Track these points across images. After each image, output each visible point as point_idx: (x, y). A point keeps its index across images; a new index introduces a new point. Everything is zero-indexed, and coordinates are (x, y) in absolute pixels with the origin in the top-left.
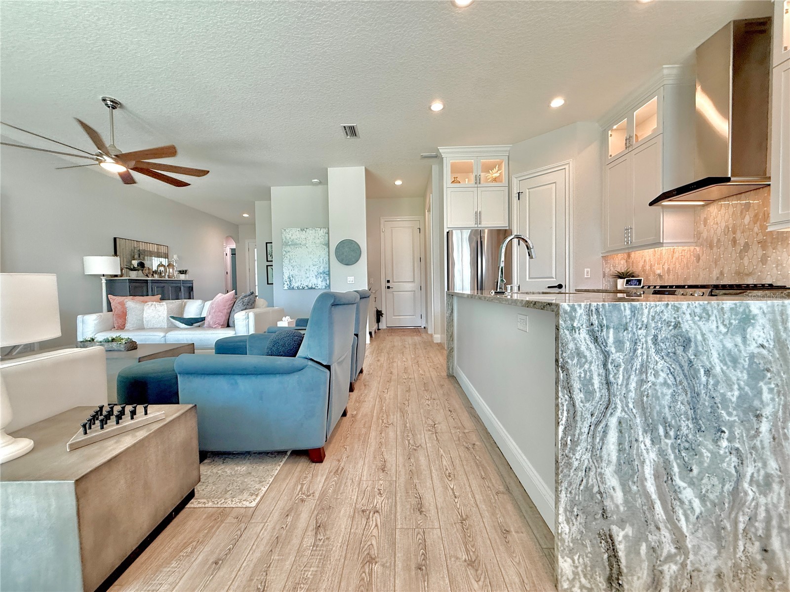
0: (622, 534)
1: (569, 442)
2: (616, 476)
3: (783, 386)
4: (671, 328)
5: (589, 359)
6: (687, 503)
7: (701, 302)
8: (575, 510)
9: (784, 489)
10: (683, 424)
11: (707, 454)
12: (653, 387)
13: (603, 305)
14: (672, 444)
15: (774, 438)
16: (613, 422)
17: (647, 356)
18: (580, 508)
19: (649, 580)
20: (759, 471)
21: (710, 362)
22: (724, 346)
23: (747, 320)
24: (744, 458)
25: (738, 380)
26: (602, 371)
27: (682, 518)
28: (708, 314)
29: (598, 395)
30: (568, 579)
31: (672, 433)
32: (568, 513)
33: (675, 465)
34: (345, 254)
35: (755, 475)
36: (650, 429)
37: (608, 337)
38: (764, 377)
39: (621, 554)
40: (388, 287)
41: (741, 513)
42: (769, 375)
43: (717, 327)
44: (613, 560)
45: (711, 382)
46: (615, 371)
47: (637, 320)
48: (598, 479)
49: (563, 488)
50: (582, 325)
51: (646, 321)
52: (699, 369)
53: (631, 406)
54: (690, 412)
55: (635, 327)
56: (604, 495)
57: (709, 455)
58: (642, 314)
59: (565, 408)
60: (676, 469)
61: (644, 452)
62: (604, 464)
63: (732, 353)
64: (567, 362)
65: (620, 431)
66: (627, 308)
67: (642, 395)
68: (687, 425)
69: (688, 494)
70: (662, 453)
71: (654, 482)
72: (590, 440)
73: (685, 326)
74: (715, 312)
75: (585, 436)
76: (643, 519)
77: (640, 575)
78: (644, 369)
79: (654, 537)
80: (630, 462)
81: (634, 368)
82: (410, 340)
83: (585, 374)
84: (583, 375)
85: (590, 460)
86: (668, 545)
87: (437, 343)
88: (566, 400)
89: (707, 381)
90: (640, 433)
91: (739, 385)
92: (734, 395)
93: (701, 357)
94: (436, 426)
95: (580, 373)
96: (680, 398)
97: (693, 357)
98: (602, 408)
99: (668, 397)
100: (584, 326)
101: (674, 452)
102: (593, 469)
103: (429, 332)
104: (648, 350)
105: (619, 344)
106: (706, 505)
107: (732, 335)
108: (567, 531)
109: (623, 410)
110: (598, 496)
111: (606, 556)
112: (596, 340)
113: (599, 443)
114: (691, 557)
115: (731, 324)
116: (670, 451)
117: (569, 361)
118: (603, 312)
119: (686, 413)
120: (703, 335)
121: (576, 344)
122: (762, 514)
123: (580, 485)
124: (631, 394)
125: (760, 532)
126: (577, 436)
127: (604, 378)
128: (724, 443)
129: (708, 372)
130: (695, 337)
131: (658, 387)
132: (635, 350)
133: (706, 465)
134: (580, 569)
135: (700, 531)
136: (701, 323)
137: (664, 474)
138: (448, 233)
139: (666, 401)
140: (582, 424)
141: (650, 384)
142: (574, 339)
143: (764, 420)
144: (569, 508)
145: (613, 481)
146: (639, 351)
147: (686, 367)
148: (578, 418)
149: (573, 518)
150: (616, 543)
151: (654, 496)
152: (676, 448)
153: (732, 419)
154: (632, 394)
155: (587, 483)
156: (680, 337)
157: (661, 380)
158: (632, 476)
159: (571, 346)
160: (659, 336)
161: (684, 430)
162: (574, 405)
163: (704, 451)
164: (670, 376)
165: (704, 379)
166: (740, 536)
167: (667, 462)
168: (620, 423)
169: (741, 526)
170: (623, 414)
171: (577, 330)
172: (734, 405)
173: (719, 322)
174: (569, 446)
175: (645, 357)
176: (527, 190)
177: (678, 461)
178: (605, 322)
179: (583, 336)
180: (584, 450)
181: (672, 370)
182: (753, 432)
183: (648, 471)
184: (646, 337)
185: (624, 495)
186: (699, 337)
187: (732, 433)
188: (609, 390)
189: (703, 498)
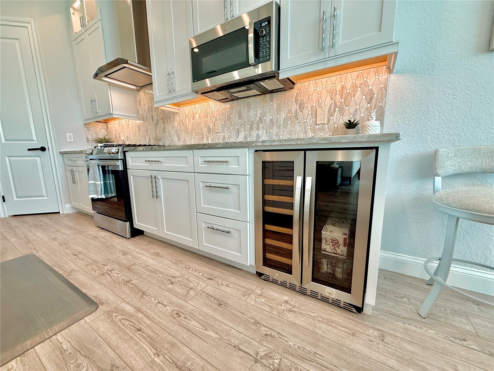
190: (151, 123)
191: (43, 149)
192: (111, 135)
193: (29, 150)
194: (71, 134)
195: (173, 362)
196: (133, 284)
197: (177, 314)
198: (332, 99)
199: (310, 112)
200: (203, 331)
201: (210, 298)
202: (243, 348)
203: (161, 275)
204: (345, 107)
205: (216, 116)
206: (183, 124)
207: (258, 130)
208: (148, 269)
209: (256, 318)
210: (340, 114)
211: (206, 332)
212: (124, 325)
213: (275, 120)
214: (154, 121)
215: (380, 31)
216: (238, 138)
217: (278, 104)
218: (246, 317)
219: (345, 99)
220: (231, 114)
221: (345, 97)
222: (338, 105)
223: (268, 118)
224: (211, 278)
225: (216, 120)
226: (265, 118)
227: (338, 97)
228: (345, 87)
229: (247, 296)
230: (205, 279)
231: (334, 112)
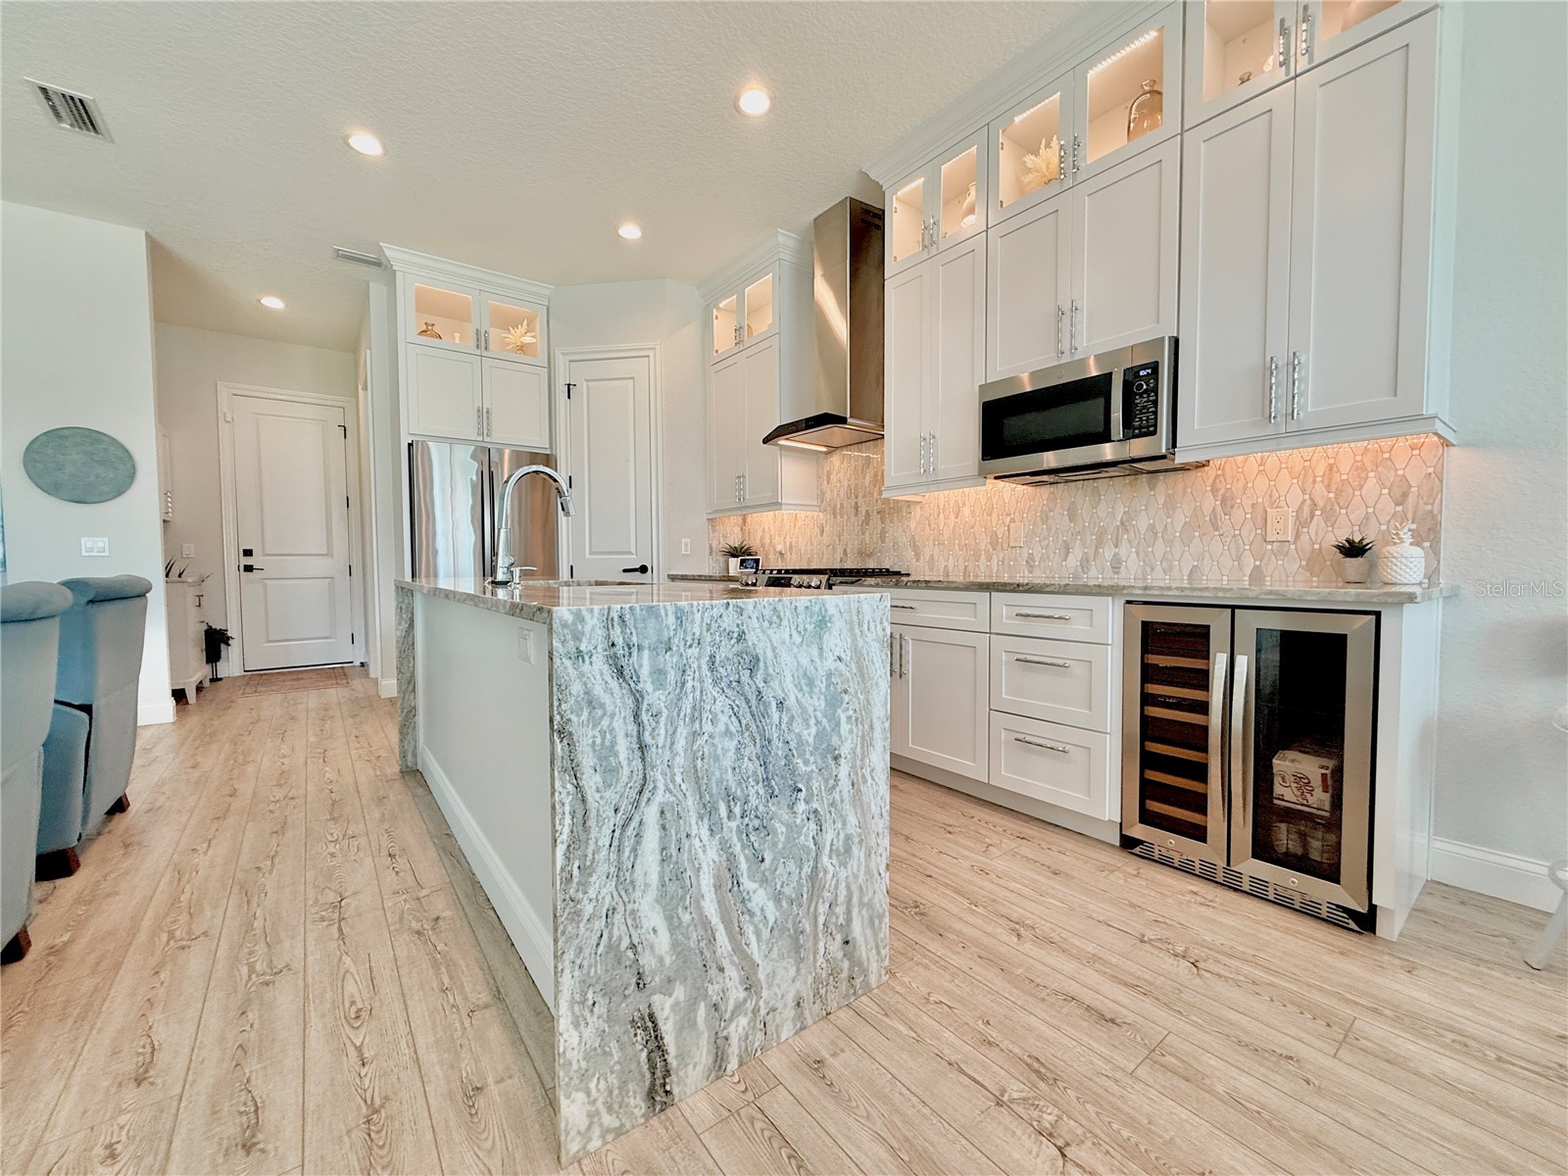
0: (669, 1002)
1: (575, 869)
2: (658, 907)
3: (860, 710)
4: (734, 641)
5: (609, 708)
6: (758, 913)
7: (771, 599)
8: (590, 995)
9: (863, 849)
10: (752, 792)
11: (781, 829)
12: (710, 740)
13: (631, 608)
14: (738, 827)
15: (853, 785)
16: (651, 814)
17: (701, 692)
18: (598, 988)
19: (711, 1059)
20: (838, 834)
21: (783, 690)
22: (798, 662)
23: (823, 623)
24: (823, 822)
25: (815, 710)
26: (632, 728)
27: (753, 939)
28: (779, 617)
29: (626, 772)
30: (579, 1132)
31: (737, 810)
32: (576, 1008)
33: (742, 859)
35: (835, 842)
36: (708, 810)
37: (641, 666)
38: (842, 699)
39: (669, 1041)
40: (249, 569)
41: (821, 901)
42: (846, 698)
43: (791, 635)
44: (656, 1055)
45: (785, 719)
46: (654, 724)
47: (685, 632)
48: (630, 923)
49: (567, 963)
50: (596, 648)
51: (698, 634)
52: (770, 703)
53: (678, 779)
54: (760, 771)
55: (683, 643)
56: (639, 949)
57: (784, 829)
58: (693, 622)
59: (567, 808)
60: (743, 866)
61: (700, 851)
62: (638, 893)
63: (808, 673)
64: (569, 720)
65: (664, 828)
66: (670, 613)
67: (695, 758)
68: (757, 792)
69: (760, 898)
70: (725, 846)
71: (714, 896)
72: (613, 857)
73: (751, 638)
74: (788, 612)
75: (604, 852)
76: (700, 965)
77: (697, 1059)
78: (696, 714)
79: (717, 987)
80: (678, 877)
81: (682, 715)
82: (311, 699)
83: (603, 738)
84: (598, 741)
85: (615, 894)
86: (735, 991)
87: (390, 699)
88: (568, 793)
89: (781, 718)
90: (693, 823)
91: (816, 717)
92: (809, 735)
93: (772, 684)
94: (343, 903)
95: (594, 737)
96: (747, 752)
97: (761, 685)
98: (633, 794)
99: (731, 754)
100: (599, 649)
101: (740, 839)
102: (620, 909)
103: (372, 676)
104: (702, 681)
105: (659, 673)
106: (782, 906)
107: (808, 646)
108: (576, 1041)
109: (667, 790)
110: (630, 953)
111: (644, 1054)
112: (620, 672)
113: (629, 858)
114: (765, 993)
115: (805, 630)
116: (735, 839)
117: (574, 718)
118: (632, 622)
119: (755, 773)
120: (774, 649)
121: (585, 684)
122: (843, 892)
123: (598, 944)
124: (677, 758)
125: (841, 920)
126: (590, 856)
127: (635, 739)
128: (801, 807)
129: (781, 704)
130: (765, 653)
131: (716, 741)
132: (683, 684)
133: (780, 846)
134: (599, 1103)
135: (775, 949)
136: (770, 632)
137: (729, 880)
138: (410, 445)
139: (728, 761)
140: (599, 832)
141: (706, 737)
142: (582, 675)
143: (842, 761)
144: (577, 997)
145: (652, 917)
146: (689, 685)
147: (754, 702)
148: (592, 823)
149: (587, 1013)
150: (661, 1024)
151: (715, 920)
152: (744, 832)
153: (809, 769)
154: (680, 760)
155: (610, 938)
156: (745, 656)
157: (721, 727)
158: (683, 898)
159: (576, 688)
160: (717, 657)
161: (753, 801)
162: (584, 800)
163: (777, 825)
164: (734, 718)
165: (776, 716)
166: (820, 935)
167: (731, 858)
168: (662, 812)
169: (821, 920)
170: (668, 795)
171: (587, 658)
172: (811, 749)
173: (792, 628)
174: (575, 880)
175: (698, 693)
176: (585, 383)
177: (747, 852)
178: (635, 639)
179: (598, 667)
180: (604, 878)
181: (736, 709)
182: (832, 782)
183: (706, 882)
184: (698, 659)
185: (672, 935)
186: (770, 654)
187: (809, 788)
188: (643, 759)
189: (777, 897)
190: (853, 518)
191: (643, 569)
192: (752, 538)
193: (625, 571)
194: (688, 540)
195: (1003, 916)
197: (981, 870)
198: (1304, 492)
199: (1249, 516)
200: (1037, 896)
201: (1031, 862)
202: (1115, 925)
204: (1338, 508)
205: (1012, 512)
206: (930, 525)
207: (1116, 547)
210: (1326, 523)
211: (1042, 898)
213: (1159, 528)
214: (859, 516)
215: (1396, 396)
216: (1065, 560)
217: (1168, 496)
218: (1111, 896)
219: (1339, 492)
220: (1051, 510)
221: (1337, 489)
222: (1321, 504)
223: (1142, 523)
224: (1024, 837)
225: (1013, 521)
226: (1134, 523)
227: (1320, 488)
228: (1335, 469)
229: (1106, 872)
230: (1012, 837)
231: (1312, 518)
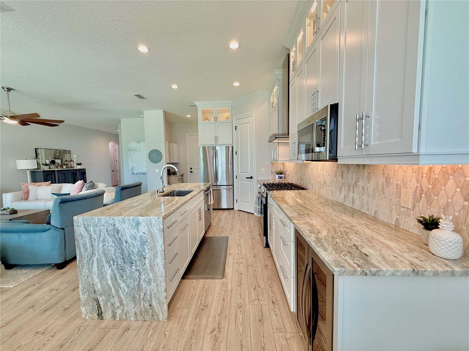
0: (101, 299)
1: (80, 266)
2: (97, 278)
3: (152, 247)
4: (112, 226)
5: (85, 237)
6: (122, 288)
7: (122, 217)
8: (85, 290)
9: (155, 284)
10: (119, 261)
11: (128, 271)
12: (108, 247)
13: (88, 217)
14: (116, 267)
15: (151, 266)
16: (95, 259)
17: (105, 236)
18: (86, 289)
19: (112, 315)
20: (146, 277)
21: (127, 239)
22: (131, 233)
23: (138, 224)
24: (141, 273)
25: (137, 245)
26: (90, 241)
27: (121, 294)
28: (124, 221)
29: (89, 250)
30: (84, 314)
31: (115, 264)
32: (82, 291)
33: (117, 275)
34: (154, 157)
35: (145, 279)
36: (108, 262)
37: (91, 229)
38: (146, 244)
39: (102, 306)
40: (191, 172)
41: (141, 292)
42: (147, 243)
43: (128, 226)
44: (99, 307)
45: (128, 245)
46: (94, 241)
47: (100, 223)
48: (92, 279)
49: (80, 282)
50: (81, 225)
51: (103, 224)
52: (123, 241)
53: (101, 254)
54: (121, 256)
55: (100, 225)
56: (94, 285)
57: (129, 271)
58: (102, 221)
59: (78, 254)
60: (118, 276)
61: (107, 270)
62: (93, 274)
63: (134, 235)
64: (77, 238)
65: (98, 263)
66: (96, 219)
67: (104, 250)
68: (120, 261)
69: (123, 285)
70: (112, 271)
71: (111, 281)
72: (88, 266)
73: (117, 226)
74: (127, 220)
75: (86, 264)
76: (108, 294)
77: (108, 313)
78: (104, 241)
79: (112, 300)
80: (102, 274)
81: (101, 240)
83: (84, 242)
84: (83, 243)
85: (88, 273)
86: (117, 303)
88: (78, 251)
89: (126, 245)
90: (105, 263)
91: (137, 247)
92: (136, 250)
93: (123, 237)
95: (82, 242)
96: (117, 251)
97: (120, 237)
98: (91, 254)
99: (113, 251)
100: (82, 225)
101: (117, 270)
102: (90, 276)
104: (105, 234)
105: (95, 232)
106: (129, 289)
107: (133, 229)
108: (83, 297)
109: (98, 255)
110: (92, 285)
111: (96, 306)
112: (87, 230)
113: (91, 267)
114: (126, 307)
115: (133, 225)
116: (115, 270)
117: (78, 238)
118: (88, 220)
119: (120, 256)
120: (123, 229)
121: (80, 231)
122: (148, 293)
123: (86, 281)
124: (100, 249)
125: (148, 299)
126: (83, 264)
127: (90, 244)
128: (134, 267)
129: (126, 242)
130: (121, 229)
131: (109, 247)
132: (100, 234)
133: (128, 275)
134: (88, 311)
135: (128, 298)
136: (122, 224)
137: (114, 278)
139: (113, 252)
140: (85, 260)
141: (106, 246)
142: (79, 230)
143: (147, 259)
144: (82, 289)
145: (97, 280)
146: (102, 234)
147: (118, 240)
148: (83, 258)
149: (84, 293)
150: (100, 302)
151: (111, 286)
152: (118, 269)
153: (136, 259)
154: (101, 250)
155: (88, 281)
156: (115, 230)
157: (110, 245)
158: (103, 278)
159: (78, 232)
160: (108, 229)
161: (120, 263)
162: (81, 253)
163: (127, 270)
164: (113, 243)
165: (125, 244)
166: (142, 300)
167: (114, 274)
168: (97, 260)
169: (142, 297)
170: (98, 256)
171: (80, 227)
172: (136, 254)
173: (129, 224)
174: (81, 268)
175: (104, 236)
176: (239, 125)
177: (118, 273)
178: (89, 224)
179: (82, 229)
180: (86, 269)
181: (114, 241)
182: (143, 264)
183: (109, 277)
184: (104, 229)
185: (101, 285)
186: (122, 230)
187: (136, 264)
188: (93, 248)
189: (128, 287)
191: (251, 178)
193: (246, 178)
194: (264, 169)
195: (219, 324)
196: (241, 277)
197: (240, 306)
199: (395, 190)
200: (239, 324)
201: (260, 312)
202: (243, 349)
203: (255, 280)
204: (433, 196)
207: (353, 193)
208: (254, 272)
209: (266, 346)
210: (427, 202)
211: (240, 325)
212: (222, 293)
213: (366, 188)
218: (263, 340)
219: (434, 185)
221: (433, 183)
222: (425, 190)
224: (274, 303)
226: (358, 183)
227: (425, 181)
229: (278, 331)
230: (271, 300)
231: (421, 199)
